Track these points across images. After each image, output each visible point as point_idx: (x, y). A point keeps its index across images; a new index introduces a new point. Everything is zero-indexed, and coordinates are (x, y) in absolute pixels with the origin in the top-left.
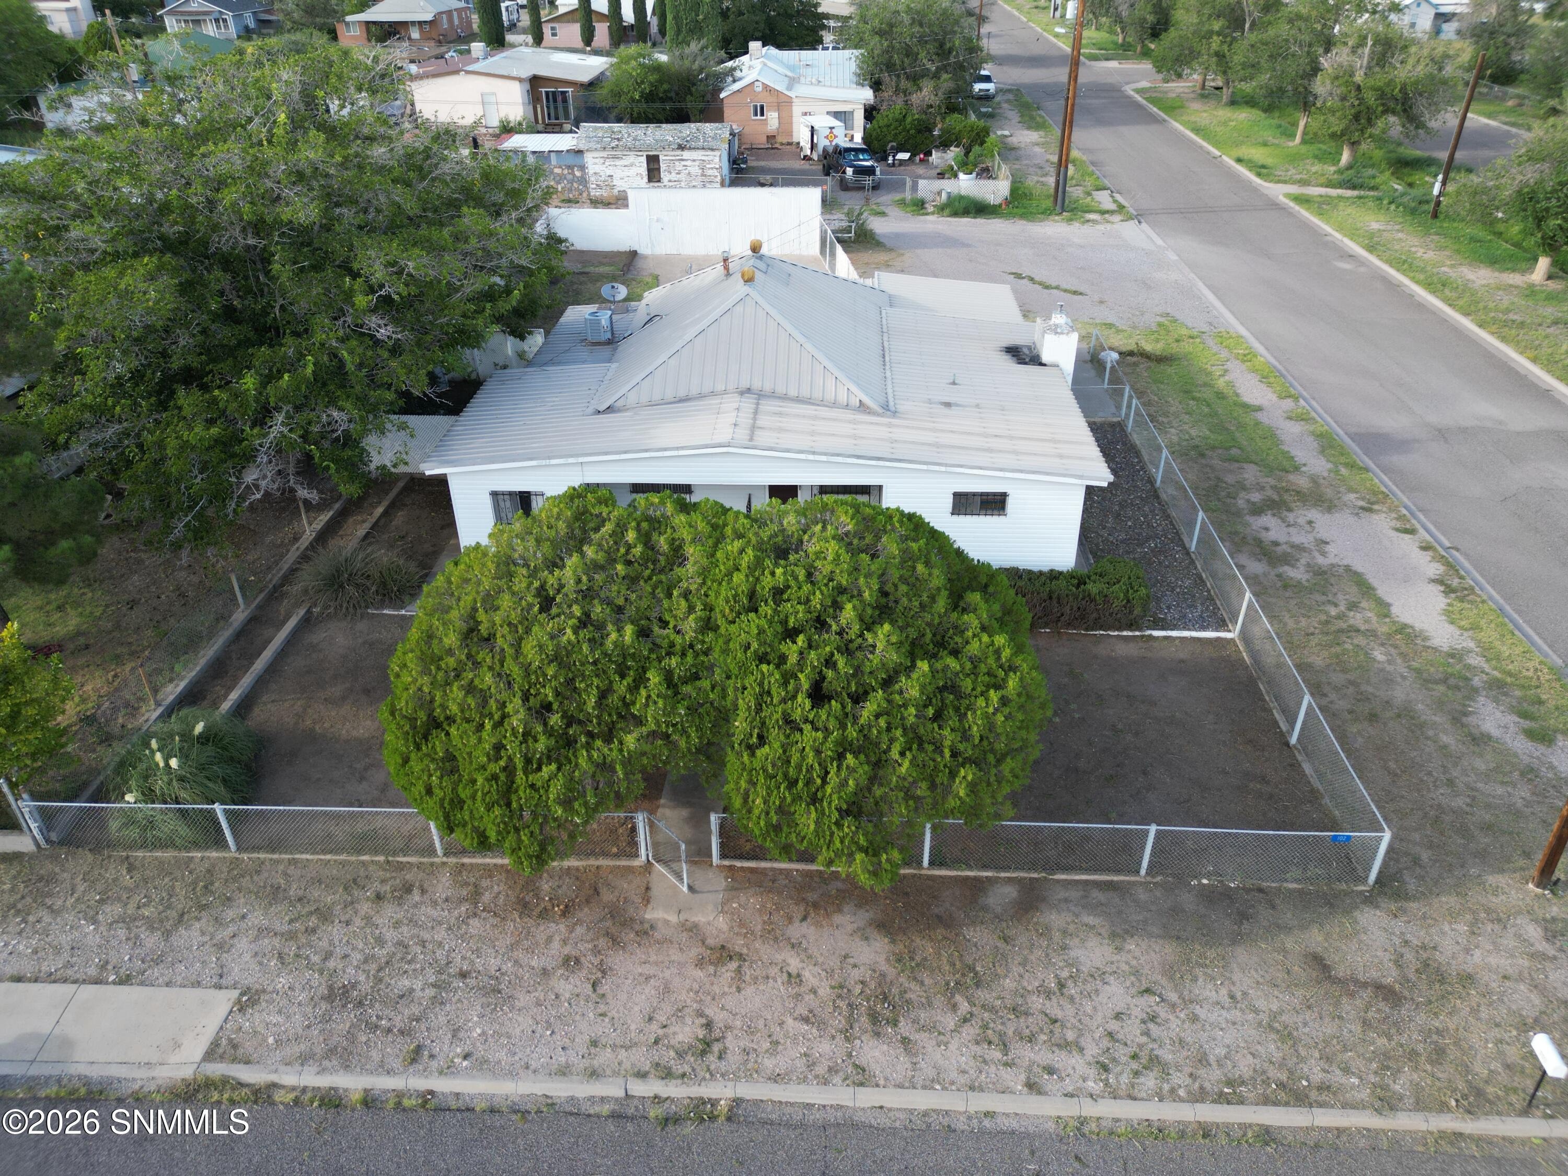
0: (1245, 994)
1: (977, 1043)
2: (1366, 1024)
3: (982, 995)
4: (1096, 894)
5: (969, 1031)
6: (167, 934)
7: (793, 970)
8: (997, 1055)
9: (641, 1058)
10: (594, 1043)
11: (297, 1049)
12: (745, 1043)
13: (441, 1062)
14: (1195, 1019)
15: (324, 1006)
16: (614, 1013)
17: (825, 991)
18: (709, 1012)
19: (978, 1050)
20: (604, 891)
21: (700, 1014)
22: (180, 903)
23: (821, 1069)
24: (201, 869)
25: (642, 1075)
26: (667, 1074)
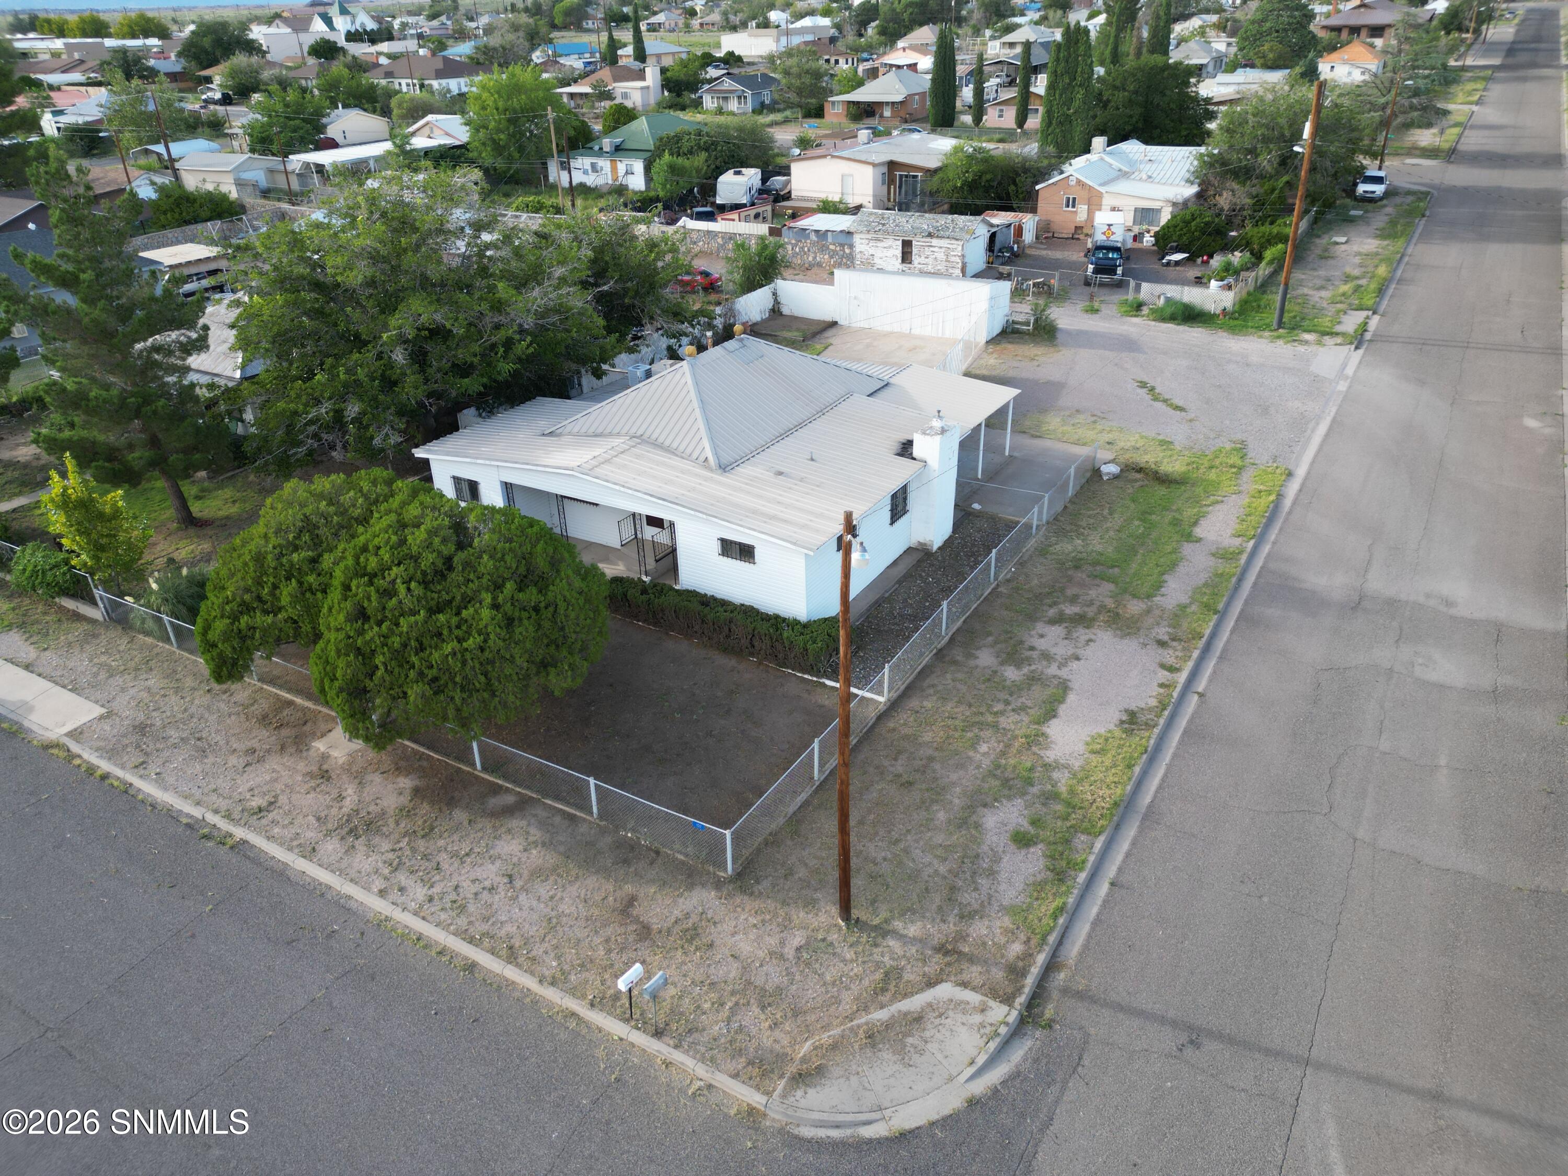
0: (562, 899)
1: (385, 862)
2: (607, 941)
3: (421, 844)
4: (557, 819)
5: (391, 856)
6: (111, 676)
7: (344, 794)
8: (386, 871)
9: (223, 804)
10: (215, 790)
11: (102, 744)
12: (278, 818)
13: (146, 772)
14: (514, 899)
15: (131, 729)
16: (239, 782)
17: (345, 810)
18: (281, 797)
19: (380, 865)
20: (309, 724)
21: (276, 797)
22: (132, 664)
23: (295, 843)
24: (155, 651)
25: (216, 812)
26: (228, 816)
